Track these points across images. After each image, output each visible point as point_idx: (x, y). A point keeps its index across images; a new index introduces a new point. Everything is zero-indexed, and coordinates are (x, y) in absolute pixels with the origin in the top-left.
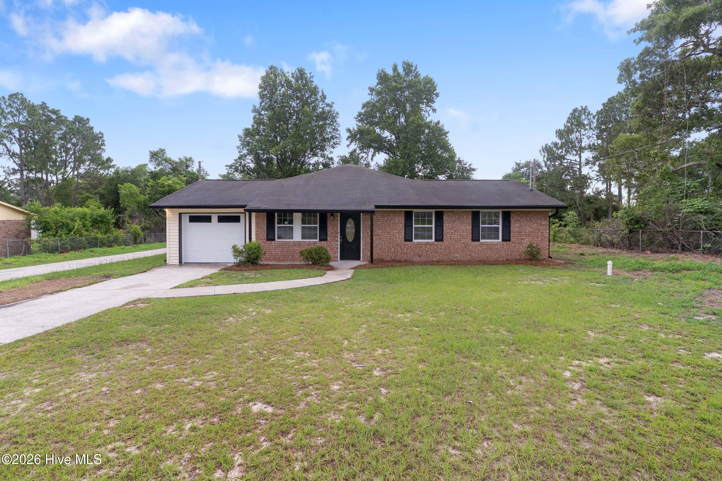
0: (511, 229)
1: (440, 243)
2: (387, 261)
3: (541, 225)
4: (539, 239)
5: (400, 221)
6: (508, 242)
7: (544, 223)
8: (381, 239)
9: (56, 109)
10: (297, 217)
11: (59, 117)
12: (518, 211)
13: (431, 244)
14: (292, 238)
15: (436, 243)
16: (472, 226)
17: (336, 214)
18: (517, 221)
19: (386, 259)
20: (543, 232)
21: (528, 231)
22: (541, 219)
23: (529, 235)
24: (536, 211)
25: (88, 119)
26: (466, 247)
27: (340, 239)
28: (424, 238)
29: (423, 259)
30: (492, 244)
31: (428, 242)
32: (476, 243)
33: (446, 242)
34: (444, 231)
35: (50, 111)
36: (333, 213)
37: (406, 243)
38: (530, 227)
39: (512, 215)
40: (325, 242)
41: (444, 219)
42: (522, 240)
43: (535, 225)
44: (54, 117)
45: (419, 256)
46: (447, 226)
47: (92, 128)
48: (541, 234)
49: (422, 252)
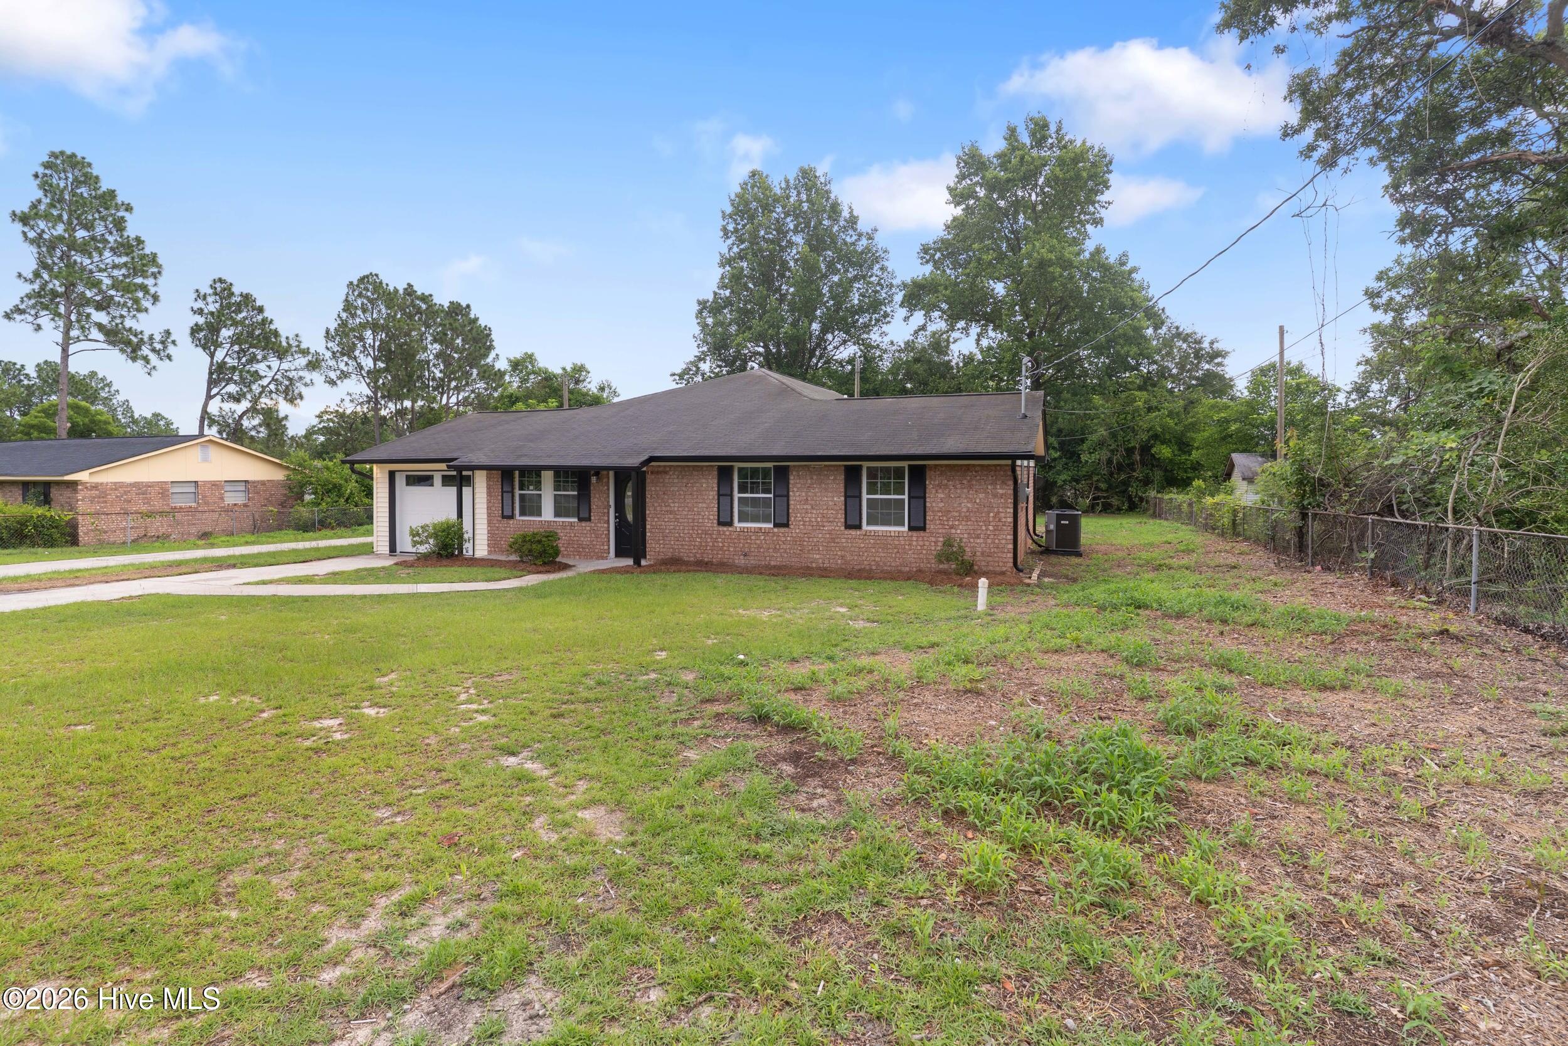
0: (928, 505)
1: (782, 530)
2: (687, 563)
3: (995, 496)
4: (991, 528)
5: (709, 485)
6: (922, 533)
7: (1001, 491)
8: (677, 520)
9: (427, 294)
10: (548, 477)
11: (431, 306)
12: (941, 466)
13: (766, 532)
14: (540, 515)
15: (776, 530)
16: (846, 497)
17: (605, 472)
18: (940, 486)
19: (686, 559)
20: (999, 512)
21: (965, 510)
22: (994, 483)
23: (968, 519)
24: (982, 466)
25: (468, 306)
26: (833, 540)
27: (616, 517)
28: (754, 520)
29: (752, 561)
30: (886, 536)
31: (761, 529)
32: (853, 532)
33: (796, 528)
34: (791, 507)
35: (418, 298)
36: (598, 471)
37: (721, 528)
38: (970, 501)
39: (929, 474)
40: (588, 523)
41: (791, 482)
42: (952, 527)
43: (982, 496)
44: (424, 306)
45: (745, 555)
46: (796, 495)
47: (476, 319)
48: (994, 517)
49: (750, 548)
